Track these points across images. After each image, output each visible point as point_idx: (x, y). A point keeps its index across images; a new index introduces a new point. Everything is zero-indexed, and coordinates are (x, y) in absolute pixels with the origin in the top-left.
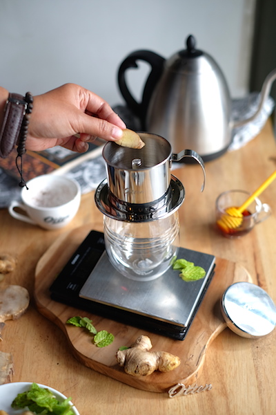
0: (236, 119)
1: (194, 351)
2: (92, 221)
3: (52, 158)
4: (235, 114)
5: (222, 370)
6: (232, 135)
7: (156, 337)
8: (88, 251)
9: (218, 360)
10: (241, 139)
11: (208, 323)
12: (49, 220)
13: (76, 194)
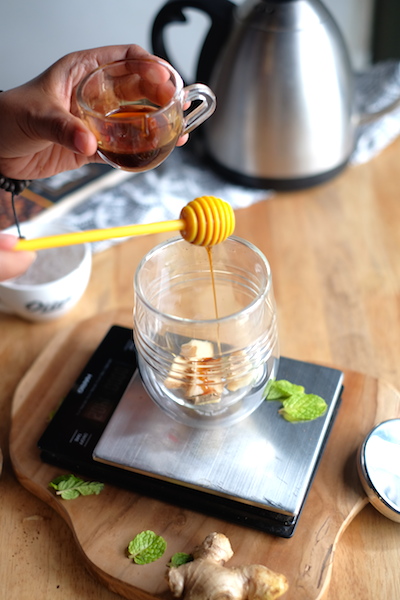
0: (362, 109)
1: (312, 557)
2: (112, 304)
3: (39, 188)
4: (359, 99)
5: (364, 590)
6: (355, 137)
7: (238, 532)
8: (107, 366)
9: (356, 569)
10: (371, 144)
11: (335, 500)
12: (35, 306)
13: (82, 255)
